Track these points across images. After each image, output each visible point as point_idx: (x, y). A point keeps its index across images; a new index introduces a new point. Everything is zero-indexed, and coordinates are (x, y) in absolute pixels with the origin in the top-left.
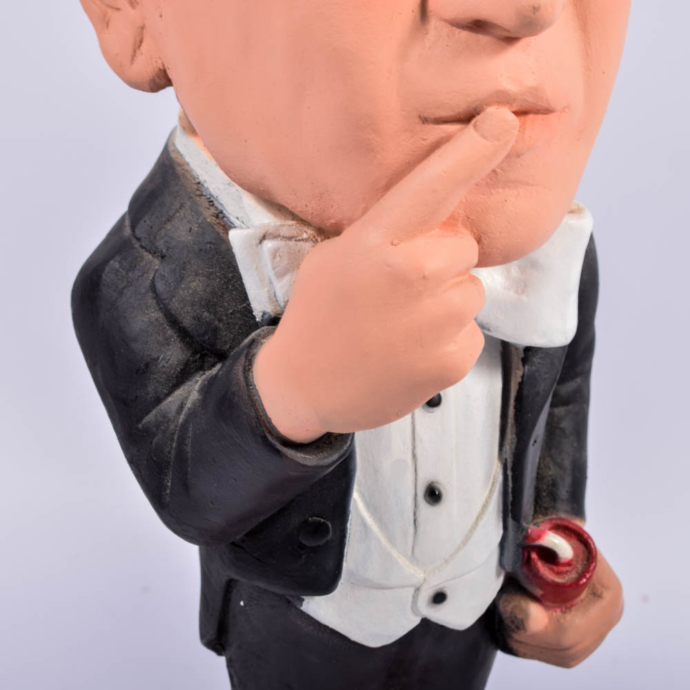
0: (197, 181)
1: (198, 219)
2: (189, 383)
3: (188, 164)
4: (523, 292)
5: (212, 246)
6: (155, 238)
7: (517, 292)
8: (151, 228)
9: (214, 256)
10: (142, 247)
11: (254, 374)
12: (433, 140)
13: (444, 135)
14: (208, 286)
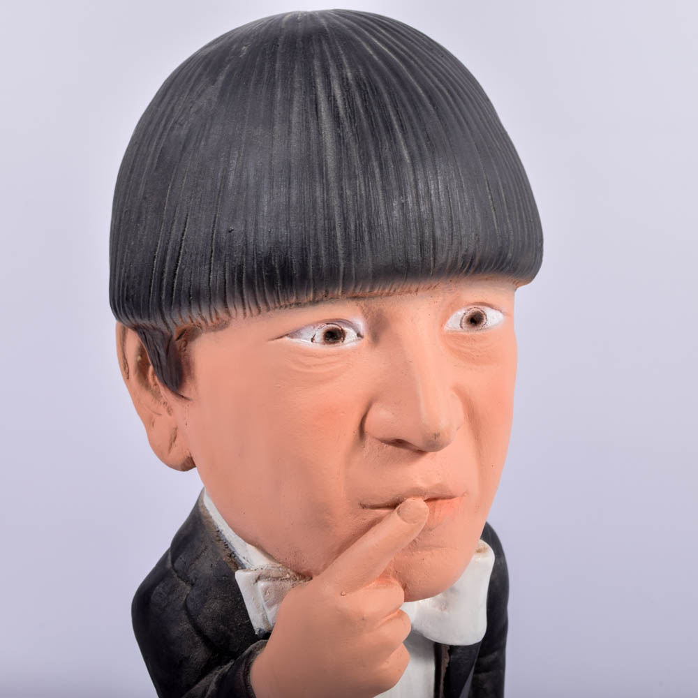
0: (217, 530)
1: (217, 558)
2: (211, 675)
3: (211, 517)
4: (445, 608)
5: (227, 579)
6: (187, 570)
7: (441, 608)
8: (185, 563)
9: (227, 585)
10: (178, 577)
11: (251, 677)
12: (370, 520)
13: (377, 516)
14: (223, 606)
